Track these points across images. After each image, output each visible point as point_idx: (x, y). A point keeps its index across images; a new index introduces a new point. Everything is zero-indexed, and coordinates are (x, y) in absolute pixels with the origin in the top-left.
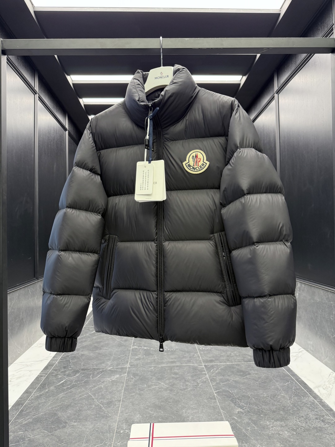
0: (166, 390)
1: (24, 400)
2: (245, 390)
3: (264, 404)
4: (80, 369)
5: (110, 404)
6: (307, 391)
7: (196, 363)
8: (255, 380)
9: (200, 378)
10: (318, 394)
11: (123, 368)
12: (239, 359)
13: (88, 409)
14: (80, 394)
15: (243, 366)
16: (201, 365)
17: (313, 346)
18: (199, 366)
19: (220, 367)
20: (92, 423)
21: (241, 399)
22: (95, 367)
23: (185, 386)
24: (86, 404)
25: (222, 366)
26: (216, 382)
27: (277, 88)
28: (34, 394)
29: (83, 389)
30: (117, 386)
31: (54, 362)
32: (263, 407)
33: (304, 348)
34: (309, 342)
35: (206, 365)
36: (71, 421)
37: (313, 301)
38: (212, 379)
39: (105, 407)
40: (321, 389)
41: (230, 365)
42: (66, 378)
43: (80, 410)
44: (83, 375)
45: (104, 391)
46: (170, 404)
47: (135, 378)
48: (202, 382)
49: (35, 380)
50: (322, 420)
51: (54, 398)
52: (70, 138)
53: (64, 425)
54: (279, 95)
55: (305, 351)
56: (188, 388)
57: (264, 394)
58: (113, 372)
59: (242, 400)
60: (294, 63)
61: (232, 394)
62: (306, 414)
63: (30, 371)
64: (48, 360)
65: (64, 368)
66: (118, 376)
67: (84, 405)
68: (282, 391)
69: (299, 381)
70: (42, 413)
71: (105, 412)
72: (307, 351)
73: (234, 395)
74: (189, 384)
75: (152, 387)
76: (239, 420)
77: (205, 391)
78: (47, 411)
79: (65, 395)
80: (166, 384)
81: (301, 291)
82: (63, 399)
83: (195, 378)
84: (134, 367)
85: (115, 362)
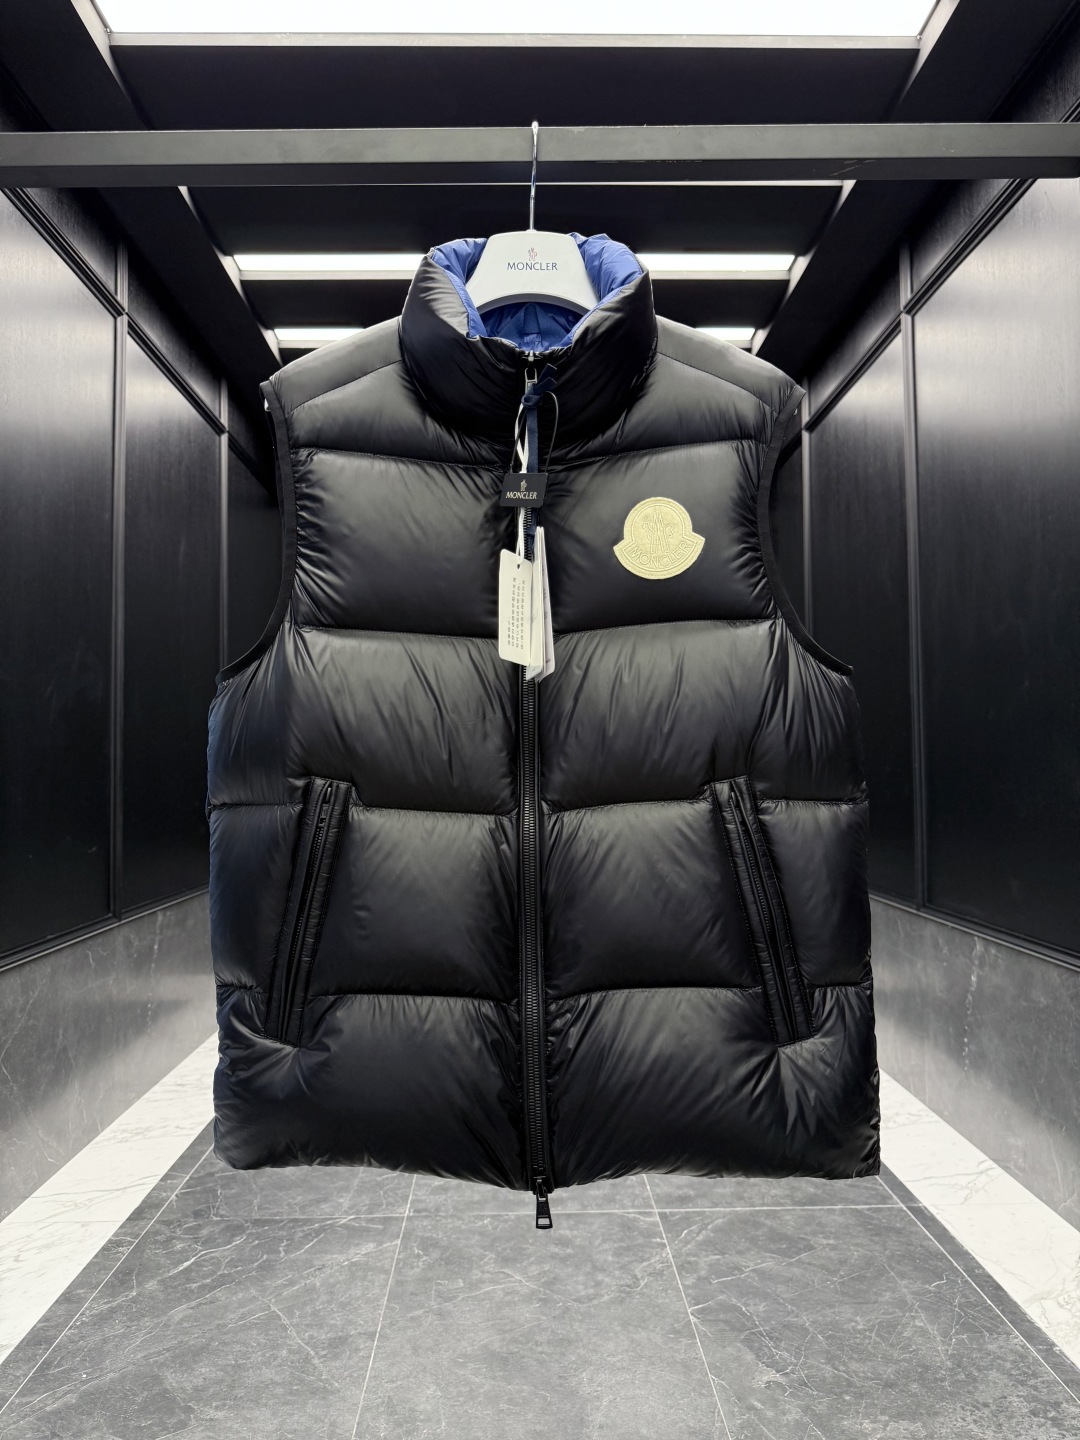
0: (528, 1298)
1: (57, 1326)
2: (793, 1304)
3: (855, 1356)
4: (247, 1222)
5: (338, 1344)
6: (1003, 1312)
7: (633, 1206)
8: (828, 1270)
9: (643, 1261)
10: (1041, 1323)
11: (390, 1218)
12: (776, 1196)
13: (264, 1363)
14: (242, 1310)
15: (788, 1217)
16: (650, 1214)
17: (1025, 1155)
18: (642, 1218)
19: (712, 1222)
20: (274, 1414)
21: (777, 1338)
22: (298, 1217)
23: (592, 1287)
24: (259, 1344)
25: (718, 1218)
26: (695, 1275)
27: (909, 296)
28: (92, 1305)
29: (253, 1292)
30: (366, 1283)
31: (164, 1194)
32: (854, 1366)
33: (995, 1160)
34: (1012, 1141)
35: (665, 1213)
36: (205, 1405)
37: (1024, 1004)
38: (682, 1265)
39: (323, 1356)
40: (1049, 1304)
41: (745, 1213)
42: (201, 1251)
43: (239, 1366)
44: (257, 1242)
45: (321, 1300)
46: (540, 1349)
47: (426, 1255)
48: (650, 1274)
49: (96, 1256)
50: (1053, 1419)
51: (156, 1320)
52: (234, 456)
53: (183, 1417)
54: (918, 318)
55: (1000, 1170)
56: (603, 1296)
57: (856, 1322)
58: (355, 1233)
59: (781, 1341)
60: (965, 212)
61: (750, 1318)
62: (998, 1394)
63: (83, 1226)
64: (145, 1187)
65: (197, 1214)
66: (370, 1247)
67: (252, 1347)
68: (917, 1312)
69: (977, 1276)
70: (111, 1375)
71: (322, 1375)
72: (1006, 1169)
73: (754, 1321)
74: (607, 1280)
75: (480, 1289)
76: (770, 1414)
77: (658, 1306)
78: (130, 1368)
79: (191, 1311)
80: (530, 1279)
81: (987, 969)
82: (185, 1325)
83: (627, 1259)
84: (426, 1217)
85: (366, 1199)
